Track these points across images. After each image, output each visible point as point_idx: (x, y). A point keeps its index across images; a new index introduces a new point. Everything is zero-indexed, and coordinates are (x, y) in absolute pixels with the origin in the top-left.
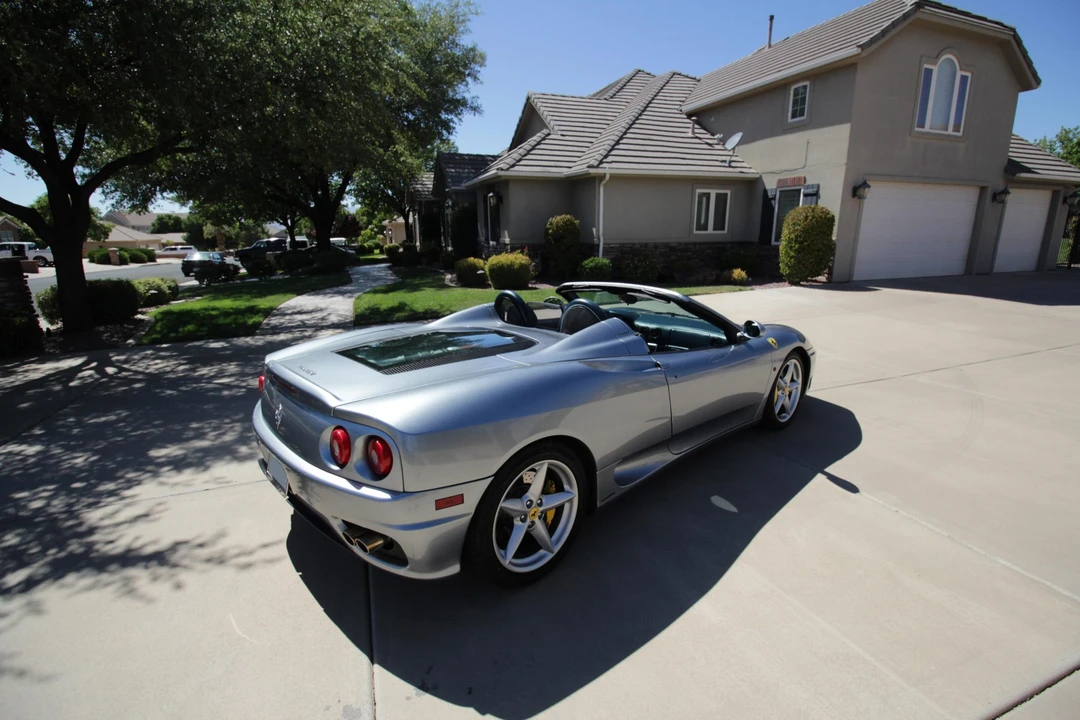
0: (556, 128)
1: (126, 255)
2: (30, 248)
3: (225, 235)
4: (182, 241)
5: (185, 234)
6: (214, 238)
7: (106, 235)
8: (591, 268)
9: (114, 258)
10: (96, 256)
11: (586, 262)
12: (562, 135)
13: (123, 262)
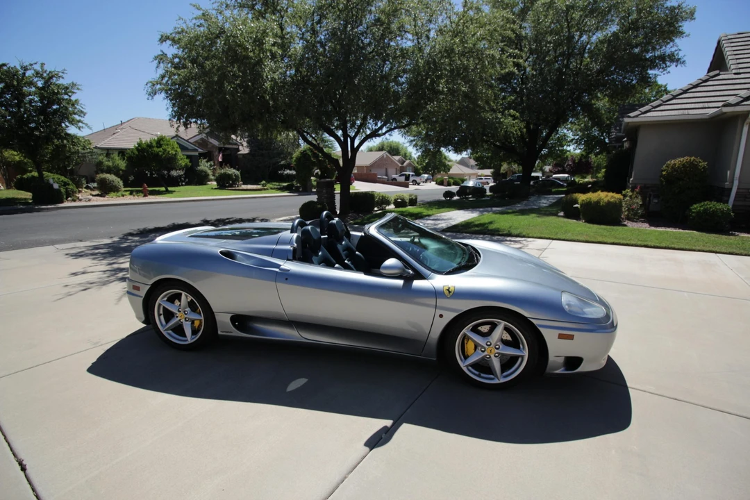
0: (732, 67)
1: (452, 181)
2: (412, 175)
3: (512, 171)
4: (490, 174)
5: (492, 170)
6: (506, 172)
7: (449, 170)
8: (699, 212)
9: (445, 183)
10: (438, 181)
11: (695, 206)
12: (735, 74)
13: (449, 184)
